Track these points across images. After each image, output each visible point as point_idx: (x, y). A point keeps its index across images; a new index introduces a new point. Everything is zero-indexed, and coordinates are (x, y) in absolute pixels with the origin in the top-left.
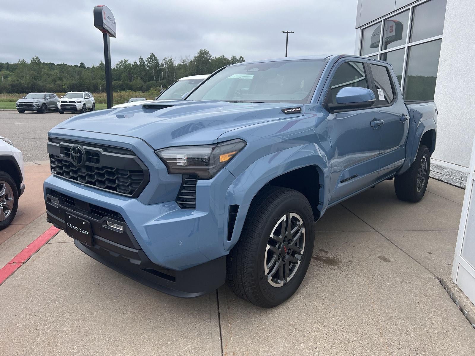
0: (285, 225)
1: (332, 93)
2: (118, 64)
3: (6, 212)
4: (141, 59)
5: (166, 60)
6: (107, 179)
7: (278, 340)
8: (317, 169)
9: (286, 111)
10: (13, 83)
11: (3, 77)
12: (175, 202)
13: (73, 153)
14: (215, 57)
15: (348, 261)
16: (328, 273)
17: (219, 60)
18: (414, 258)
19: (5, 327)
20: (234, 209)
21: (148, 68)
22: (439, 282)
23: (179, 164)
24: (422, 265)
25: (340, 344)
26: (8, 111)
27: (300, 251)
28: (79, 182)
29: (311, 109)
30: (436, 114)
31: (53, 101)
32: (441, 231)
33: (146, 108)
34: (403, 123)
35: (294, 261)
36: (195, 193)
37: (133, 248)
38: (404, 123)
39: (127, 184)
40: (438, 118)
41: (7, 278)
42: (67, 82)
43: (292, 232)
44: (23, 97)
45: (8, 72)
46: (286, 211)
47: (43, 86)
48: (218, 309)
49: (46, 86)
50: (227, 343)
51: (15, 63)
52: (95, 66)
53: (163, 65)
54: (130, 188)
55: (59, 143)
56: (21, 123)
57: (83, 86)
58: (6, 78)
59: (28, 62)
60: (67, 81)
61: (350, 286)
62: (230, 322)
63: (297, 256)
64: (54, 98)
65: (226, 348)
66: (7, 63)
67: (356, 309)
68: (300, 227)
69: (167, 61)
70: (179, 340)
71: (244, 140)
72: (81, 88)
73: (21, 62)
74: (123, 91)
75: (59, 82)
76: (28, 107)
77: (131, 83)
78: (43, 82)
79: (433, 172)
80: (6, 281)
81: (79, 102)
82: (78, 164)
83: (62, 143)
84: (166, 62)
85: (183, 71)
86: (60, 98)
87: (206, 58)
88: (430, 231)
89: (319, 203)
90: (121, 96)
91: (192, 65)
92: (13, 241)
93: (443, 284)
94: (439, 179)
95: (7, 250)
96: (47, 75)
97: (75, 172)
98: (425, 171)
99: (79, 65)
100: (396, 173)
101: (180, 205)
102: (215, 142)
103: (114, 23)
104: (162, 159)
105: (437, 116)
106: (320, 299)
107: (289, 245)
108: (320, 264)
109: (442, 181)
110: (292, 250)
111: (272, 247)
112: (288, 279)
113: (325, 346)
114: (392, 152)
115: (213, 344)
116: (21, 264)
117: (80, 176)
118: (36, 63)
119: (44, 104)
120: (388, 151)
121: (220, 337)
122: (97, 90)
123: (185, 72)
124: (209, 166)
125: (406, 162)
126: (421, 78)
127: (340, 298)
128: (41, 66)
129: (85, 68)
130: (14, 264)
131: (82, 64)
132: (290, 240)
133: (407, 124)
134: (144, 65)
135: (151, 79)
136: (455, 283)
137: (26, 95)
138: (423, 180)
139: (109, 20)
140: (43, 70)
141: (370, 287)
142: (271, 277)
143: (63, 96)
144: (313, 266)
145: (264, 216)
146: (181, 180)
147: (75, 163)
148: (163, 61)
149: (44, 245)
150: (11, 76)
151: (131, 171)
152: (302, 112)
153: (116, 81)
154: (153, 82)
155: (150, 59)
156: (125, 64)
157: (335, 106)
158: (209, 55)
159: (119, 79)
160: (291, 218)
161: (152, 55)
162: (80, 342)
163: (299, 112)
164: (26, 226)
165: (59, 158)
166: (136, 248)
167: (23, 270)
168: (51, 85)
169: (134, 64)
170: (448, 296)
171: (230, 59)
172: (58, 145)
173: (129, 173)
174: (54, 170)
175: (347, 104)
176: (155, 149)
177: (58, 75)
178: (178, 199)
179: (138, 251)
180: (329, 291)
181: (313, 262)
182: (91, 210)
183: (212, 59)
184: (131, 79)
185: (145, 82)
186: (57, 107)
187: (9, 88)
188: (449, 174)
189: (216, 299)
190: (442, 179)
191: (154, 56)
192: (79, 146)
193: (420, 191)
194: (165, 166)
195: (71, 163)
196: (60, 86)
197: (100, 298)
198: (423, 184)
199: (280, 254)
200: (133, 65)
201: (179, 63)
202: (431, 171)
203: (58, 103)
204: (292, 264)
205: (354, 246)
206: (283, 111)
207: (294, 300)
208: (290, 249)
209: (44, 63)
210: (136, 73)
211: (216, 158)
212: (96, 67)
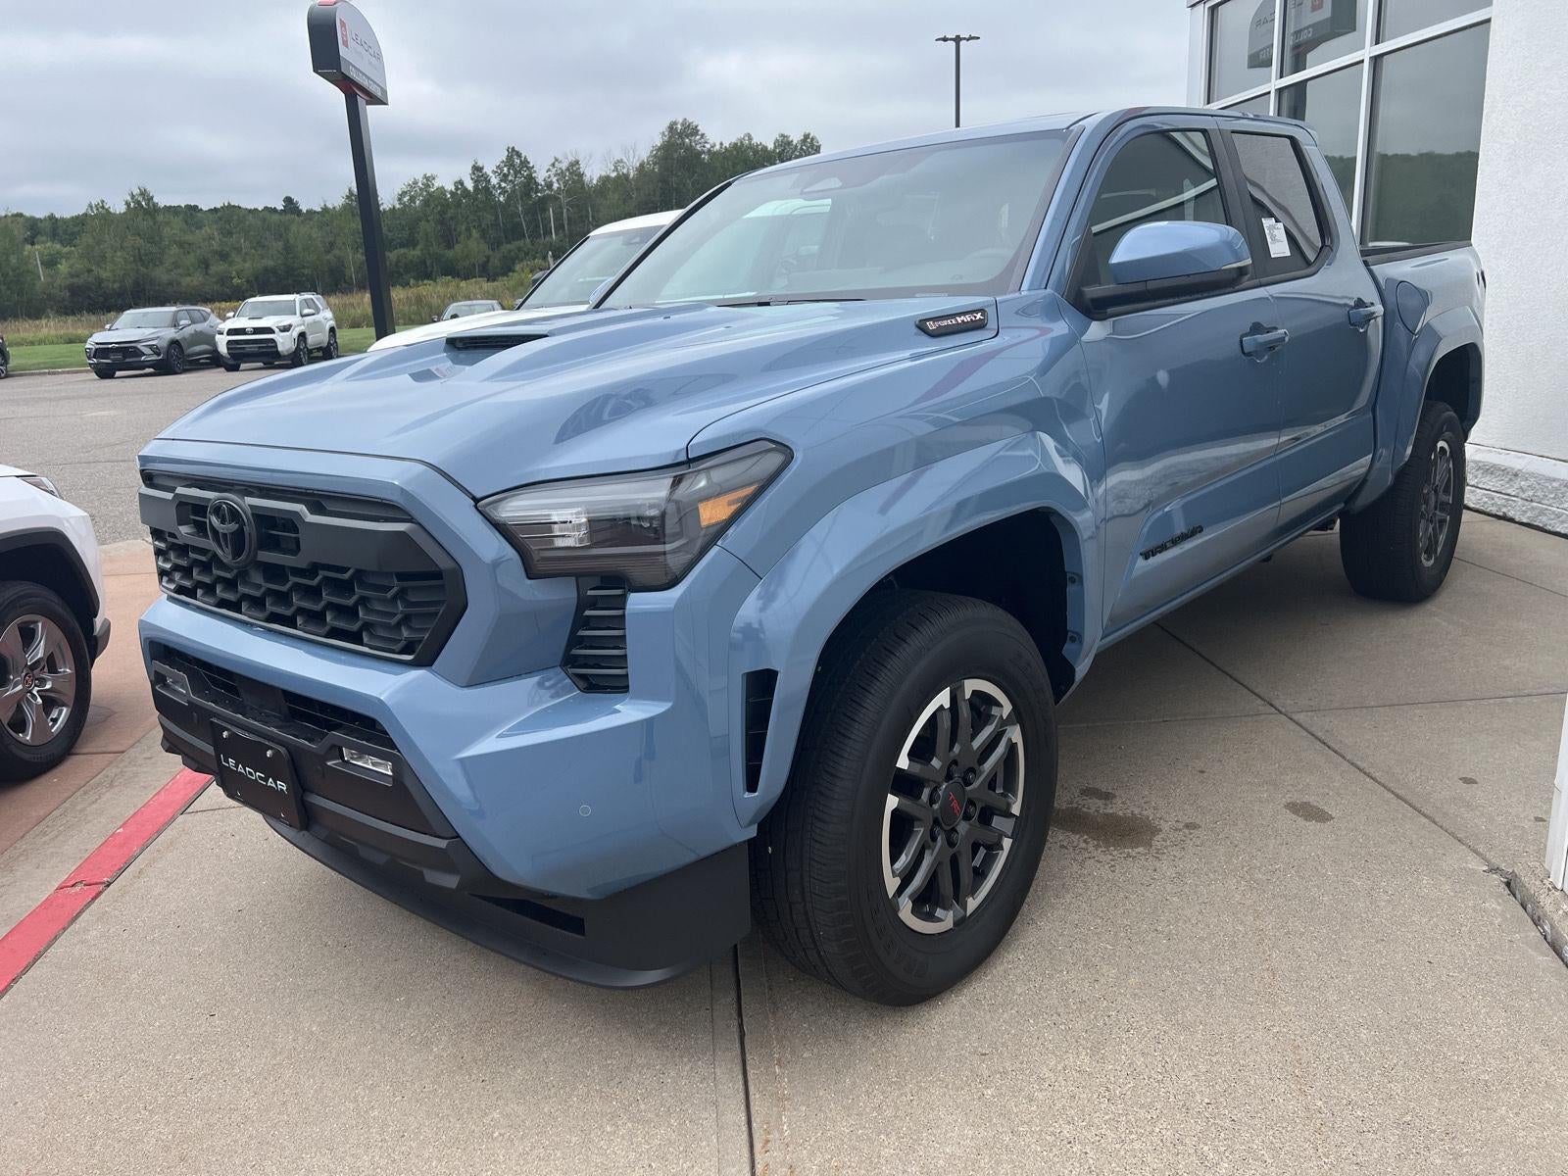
0: (950, 724)
1: (1095, 247)
2: (404, 193)
3: (54, 715)
4: (477, 169)
5: (560, 165)
6: (330, 606)
7: (942, 1116)
8: (1053, 519)
9: (931, 326)
10: (75, 280)
11: (42, 264)
12: (559, 669)
13: (214, 520)
14: (721, 144)
15: (1181, 826)
16: (1113, 872)
17: (735, 153)
18: (1414, 801)
19: (47, 1104)
20: (761, 686)
21: (501, 199)
22: (1503, 886)
23: (559, 543)
24: (1441, 827)
25: (1153, 1121)
26: (63, 373)
27: (1009, 805)
28: (245, 618)
29: (1025, 311)
30: (1478, 289)
31: (201, 332)
32: (1510, 700)
33: (459, 349)
34: (1361, 331)
35: (991, 839)
36: (624, 637)
37: (431, 835)
38: (1366, 332)
39: (394, 621)
40: (1488, 300)
41: (56, 938)
42: (244, 266)
43: (977, 743)
44: (108, 326)
45: (58, 246)
46: (949, 674)
47: (170, 284)
48: (740, 1015)
49: (179, 284)
50: (769, 1133)
51: (75, 214)
52: (330, 206)
53: (549, 185)
54: (405, 633)
55: (172, 490)
56: (103, 413)
57: (296, 273)
58: (53, 265)
59: (118, 206)
60: (244, 261)
61: (1188, 912)
62: (779, 1060)
63: (997, 822)
64: (205, 320)
65: (766, 1152)
66: (52, 217)
67: (1210, 996)
68: (1005, 723)
69: (564, 168)
70: (609, 1129)
71: (782, 444)
72: (290, 282)
73: (94, 209)
74: (425, 282)
75: (218, 267)
76: (125, 357)
77: (450, 254)
78: (169, 271)
79: (1478, 491)
80: (52, 949)
81: (286, 329)
82: (233, 559)
83: (180, 490)
84: (561, 175)
85: (617, 198)
86: (224, 319)
87: (690, 149)
88: (1469, 703)
89: (1070, 634)
90: (419, 300)
91: (645, 175)
92: (78, 808)
93: (1517, 892)
94: (1501, 514)
95: (61, 838)
96: (181, 245)
97: (231, 585)
98: (1446, 491)
99: (280, 207)
100: (1343, 505)
101: (576, 680)
102: (683, 458)
103: (379, 56)
104: (501, 528)
105: (1483, 296)
106: (1085, 965)
107: (968, 788)
108: (1085, 841)
109: (1511, 520)
110: (979, 806)
111: (905, 801)
112: (972, 904)
113: (1103, 1131)
114: (1331, 433)
115: (720, 1140)
116: (101, 887)
117: (245, 597)
118: (144, 209)
119: (174, 343)
120: (1319, 429)
121: (744, 1114)
122: (344, 285)
123: (625, 201)
124: (664, 543)
125: (1377, 465)
126: (1429, 161)
127: (1156, 957)
128: (160, 218)
129: (298, 212)
130: (78, 888)
131: (288, 200)
132: (972, 770)
133: (1375, 334)
134: (486, 189)
135: (514, 232)
136: (1559, 887)
137: (117, 318)
138: (1442, 522)
139: (360, 48)
140: (167, 231)
141: (1258, 916)
142: (910, 904)
143: (231, 314)
144: (1062, 846)
145: (871, 697)
146: (574, 595)
147: (225, 555)
148: (549, 170)
149: (173, 819)
150: (67, 256)
151: (401, 576)
152: (992, 324)
153: (402, 251)
154: (520, 243)
155: (505, 169)
156: (428, 192)
157: (1111, 293)
158: (698, 137)
159: (411, 243)
160: (968, 696)
161: (513, 153)
162: (283, 1148)
163: (980, 326)
164: (122, 756)
165: (176, 538)
166: (438, 833)
167: (107, 909)
168: (195, 280)
169: (457, 189)
170: (1534, 934)
171: (771, 146)
172: (169, 496)
173: (396, 582)
174: (171, 581)
175: (1151, 286)
176: (479, 495)
177: (215, 245)
178: (569, 661)
179: (447, 841)
180: (1116, 934)
181: (1056, 837)
182: (290, 708)
183: (709, 150)
184: (449, 239)
185: (496, 245)
186: (215, 351)
187: (64, 300)
188: (1533, 495)
189: (733, 980)
190: (1511, 514)
191: (519, 155)
192: (232, 499)
193: (1432, 561)
194: (514, 551)
195: (215, 555)
196: (224, 280)
197: (351, 992)
198: (1442, 538)
199: (936, 822)
200: (451, 192)
201: (604, 174)
202: (1472, 486)
203: (218, 337)
204: (982, 852)
205: (1202, 772)
206: (921, 326)
207: (994, 971)
208: (971, 802)
209: (168, 209)
210: (463, 217)
211: (687, 512)
212: (334, 208)
